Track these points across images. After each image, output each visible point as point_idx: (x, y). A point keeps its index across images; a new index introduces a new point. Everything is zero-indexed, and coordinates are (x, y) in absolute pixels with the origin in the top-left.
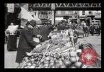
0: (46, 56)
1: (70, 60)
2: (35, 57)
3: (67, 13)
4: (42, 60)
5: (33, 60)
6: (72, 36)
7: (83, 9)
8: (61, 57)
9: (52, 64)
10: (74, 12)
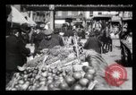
0: (43, 71)
1: (73, 76)
2: (28, 73)
3: (70, 14)
4: (37, 77)
5: (26, 76)
6: (76, 45)
7: (91, 10)
8: (61, 72)
9: (50, 81)
10: (79, 13)
